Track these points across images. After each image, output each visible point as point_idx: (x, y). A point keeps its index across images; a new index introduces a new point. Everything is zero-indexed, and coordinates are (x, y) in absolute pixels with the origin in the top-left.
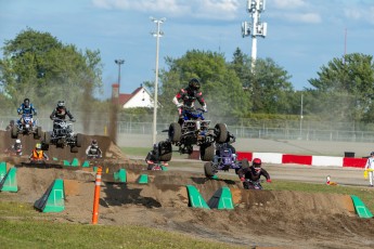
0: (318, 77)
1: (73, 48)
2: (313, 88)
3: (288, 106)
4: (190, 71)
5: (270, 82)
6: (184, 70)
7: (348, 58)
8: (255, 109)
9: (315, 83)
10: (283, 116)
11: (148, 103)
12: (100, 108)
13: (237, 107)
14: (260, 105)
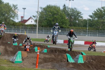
0: (92, 15)
1: (8, 4)
2: (90, 18)
3: (82, 24)
4: (48, 12)
7: (103, 8)
8: (70, 25)
9: (91, 16)
10: (81, 28)
11: (34, 23)
12: (17, 24)
13: (64, 25)
14: (72, 24)
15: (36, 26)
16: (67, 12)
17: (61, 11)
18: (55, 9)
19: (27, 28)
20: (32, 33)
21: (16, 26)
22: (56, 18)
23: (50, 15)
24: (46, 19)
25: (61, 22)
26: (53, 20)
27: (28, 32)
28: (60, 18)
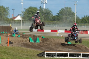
0: (59, 12)
1: (3, 6)
2: (58, 15)
3: (52, 19)
4: (30, 11)
5: (48, 14)
6: (28, 11)
9: (58, 14)
10: (51, 21)
11: (20, 19)
12: (9, 20)
14: (46, 19)
15: (21, 21)
18: (34, 9)
20: (18, 25)
21: (8, 21)
24: (28, 16)
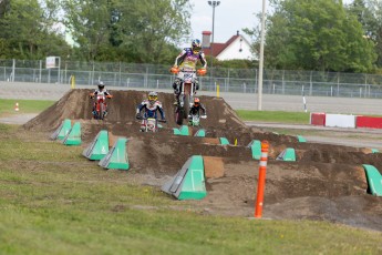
4: (300, 15)
8: (380, 63)
13: (358, 60)
15: (258, 67)
16: (368, 14)
17: (348, 11)
18: (323, 5)
19: (223, 74)
20: (241, 91)
22: (326, 36)
23: (306, 27)
24: (293, 41)
25: (347, 52)
26: (318, 45)
27: (227, 87)
28: (343, 36)
